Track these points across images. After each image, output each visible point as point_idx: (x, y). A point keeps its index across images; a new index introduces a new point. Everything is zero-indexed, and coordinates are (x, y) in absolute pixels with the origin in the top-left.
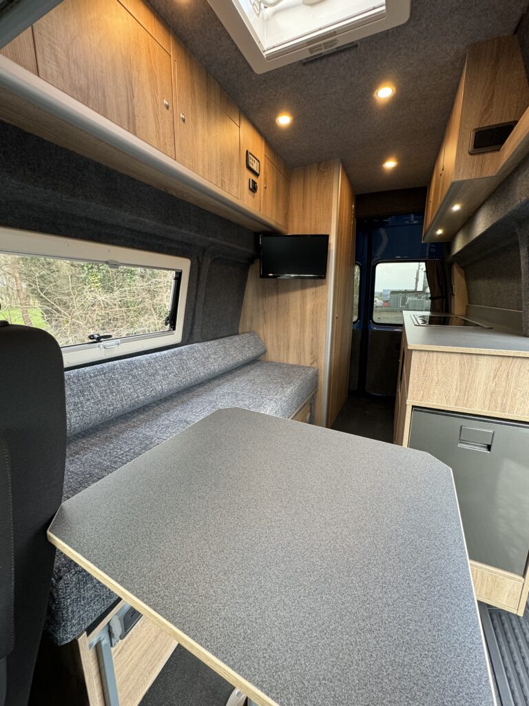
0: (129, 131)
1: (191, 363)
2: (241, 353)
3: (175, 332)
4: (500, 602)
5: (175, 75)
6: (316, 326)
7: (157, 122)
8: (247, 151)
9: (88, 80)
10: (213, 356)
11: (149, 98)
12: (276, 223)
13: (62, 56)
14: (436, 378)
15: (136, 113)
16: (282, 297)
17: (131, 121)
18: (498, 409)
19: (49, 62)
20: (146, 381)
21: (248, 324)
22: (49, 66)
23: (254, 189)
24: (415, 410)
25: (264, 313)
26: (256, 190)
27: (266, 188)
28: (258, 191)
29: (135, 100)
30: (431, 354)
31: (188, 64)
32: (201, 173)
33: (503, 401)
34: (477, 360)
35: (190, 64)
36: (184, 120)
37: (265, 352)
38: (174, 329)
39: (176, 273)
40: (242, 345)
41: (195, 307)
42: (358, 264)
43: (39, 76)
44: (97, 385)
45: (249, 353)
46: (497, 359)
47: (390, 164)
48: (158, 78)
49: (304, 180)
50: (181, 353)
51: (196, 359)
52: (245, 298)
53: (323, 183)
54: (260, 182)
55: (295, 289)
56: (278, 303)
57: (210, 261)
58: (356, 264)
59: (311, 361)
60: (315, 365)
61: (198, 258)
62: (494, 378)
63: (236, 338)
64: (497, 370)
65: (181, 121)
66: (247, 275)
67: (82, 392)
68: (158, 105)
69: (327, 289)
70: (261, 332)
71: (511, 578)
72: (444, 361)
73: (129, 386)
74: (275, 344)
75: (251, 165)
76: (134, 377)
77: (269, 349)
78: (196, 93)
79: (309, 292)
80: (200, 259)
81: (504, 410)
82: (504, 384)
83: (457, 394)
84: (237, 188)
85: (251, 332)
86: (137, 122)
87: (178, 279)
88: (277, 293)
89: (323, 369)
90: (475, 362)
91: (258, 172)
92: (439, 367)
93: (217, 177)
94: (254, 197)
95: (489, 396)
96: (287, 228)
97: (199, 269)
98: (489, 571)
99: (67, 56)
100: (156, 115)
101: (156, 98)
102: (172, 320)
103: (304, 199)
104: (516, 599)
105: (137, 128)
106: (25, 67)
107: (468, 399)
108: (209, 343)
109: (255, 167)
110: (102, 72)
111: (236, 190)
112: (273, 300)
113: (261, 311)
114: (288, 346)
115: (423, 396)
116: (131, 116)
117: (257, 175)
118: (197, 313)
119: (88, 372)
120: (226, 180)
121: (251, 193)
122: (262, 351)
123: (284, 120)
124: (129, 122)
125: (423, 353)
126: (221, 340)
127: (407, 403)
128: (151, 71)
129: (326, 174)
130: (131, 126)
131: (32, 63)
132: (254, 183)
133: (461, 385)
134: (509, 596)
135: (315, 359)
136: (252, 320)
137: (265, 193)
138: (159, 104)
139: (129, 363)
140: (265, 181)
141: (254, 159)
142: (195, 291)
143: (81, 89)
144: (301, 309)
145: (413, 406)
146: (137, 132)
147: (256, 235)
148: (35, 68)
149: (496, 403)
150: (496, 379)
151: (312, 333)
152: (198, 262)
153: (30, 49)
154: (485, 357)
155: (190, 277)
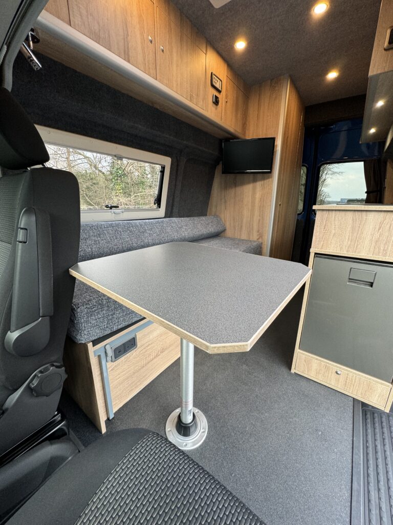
0: (125, 60)
1: (169, 229)
2: (206, 228)
3: (160, 209)
4: (372, 401)
5: (157, 17)
6: (263, 210)
7: (144, 53)
8: (212, 73)
9: (99, 26)
10: (185, 227)
11: (138, 36)
12: (235, 130)
13: (84, 12)
14: (333, 231)
15: (130, 47)
16: (239, 189)
17: (126, 52)
18: (381, 254)
19: (76, 16)
20: (138, 235)
21: (214, 210)
22: (76, 20)
23: (216, 102)
24: (317, 257)
25: (225, 202)
26: (218, 103)
27: (227, 102)
28: (220, 103)
29: (129, 37)
30: (330, 212)
31: (167, 8)
32: (175, 89)
33: (385, 247)
34: (366, 216)
35: (168, 9)
36: (163, 51)
37: (224, 231)
38: (160, 207)
39: (162, 167)
40: (207, 223)
41: (174, 193)
42: (305, 166)
43: (70, 26)
44: (108, 232)
45: (212, 229)
46: (382, 214)
47: (332, 75)
48: (145, 21)
49: (259, 95)
50: (162, 222)
51: (172, 227)
52: (212, 191)
53: (274, 96)
54: (222, 97)
55: (249, 183)
56: (235, 193)
57: (185, 160)
58: (303, 166)
59: (258, 238)
60: (260, 240)
61: (177, 157)
62: (379, 229)
63: (203, 218)
64: (381, 223)
65: (161, 51)
66: (214, 174)
67: (99, 235)
68: (144, 41)
69: (272, 181)
70: (222, 216)
71: (382, 384)
72: (340, 218)
73: (128, 237)
74: (232, 225)
75: (214, 84)
76: (131, 232)
77: (227, 228)
78: (172, 29)
79: (259, 184)
80: (178, 158)
81: (385, 255)
82: (387, 234)
83: (349, 243)
84: (203, 101)
85: (216, 216)
86: (130, 53)
87: (162, 172)
88: (235, 186)
89: (266, 243)
90: (365, 217)
91: (220, 89)
92: (336, 223)
93: (187, 93)
94: (216, 109)
95: (373, 244)
96: (244, 134)
97: (178, 165)
98: (365, 377)
99: (87, 12)
100: (143, 49)
101: (143, 36)
102: (158, 201)
103: (258, 111)
104: (385, 400)
105: (130, 58)
106: (63, 20)
107: (357, 247)
108: (182, 218)
109: (218, 85)
110: (108, 20)
111: (201, 103)
112: (232, 192)
113: (223, 200)
114: (241, 226)
115: (323, 246)
116: (126, 50)
117: (219, 91)
118: (175, 197)
119: (103, 224)
120: (194, 95)
121: (214, 105)
122: (221, 229)
123: (240, 45)
124: (125, 53)
125: (325, 212)
126: (192, 218)
127: (311, 251)
128: (140, 16)
129: (277, 88)
130: (127, 56)
131: (67, 19)
132: (216, 98)
133: (352, 236)
134: (379, 396)
135: (261, 236)
136: (216, 207)
137: (226, 105)
138: (146, 40)
139: (128, 224)
140: (226, 97)
141: (217, 79)
142: (174, 182)
143: (95, 32)
144: (252, 198)
145: (316, 254)
146: (131, 61)
147: (221, 141)
148: (68, 20)
149: (379, 249)
150: (381, 230)
151: (260, 216)
152: (177, 160)
153: (65, 10)
154: (373, 213)
155: (171, 171)
